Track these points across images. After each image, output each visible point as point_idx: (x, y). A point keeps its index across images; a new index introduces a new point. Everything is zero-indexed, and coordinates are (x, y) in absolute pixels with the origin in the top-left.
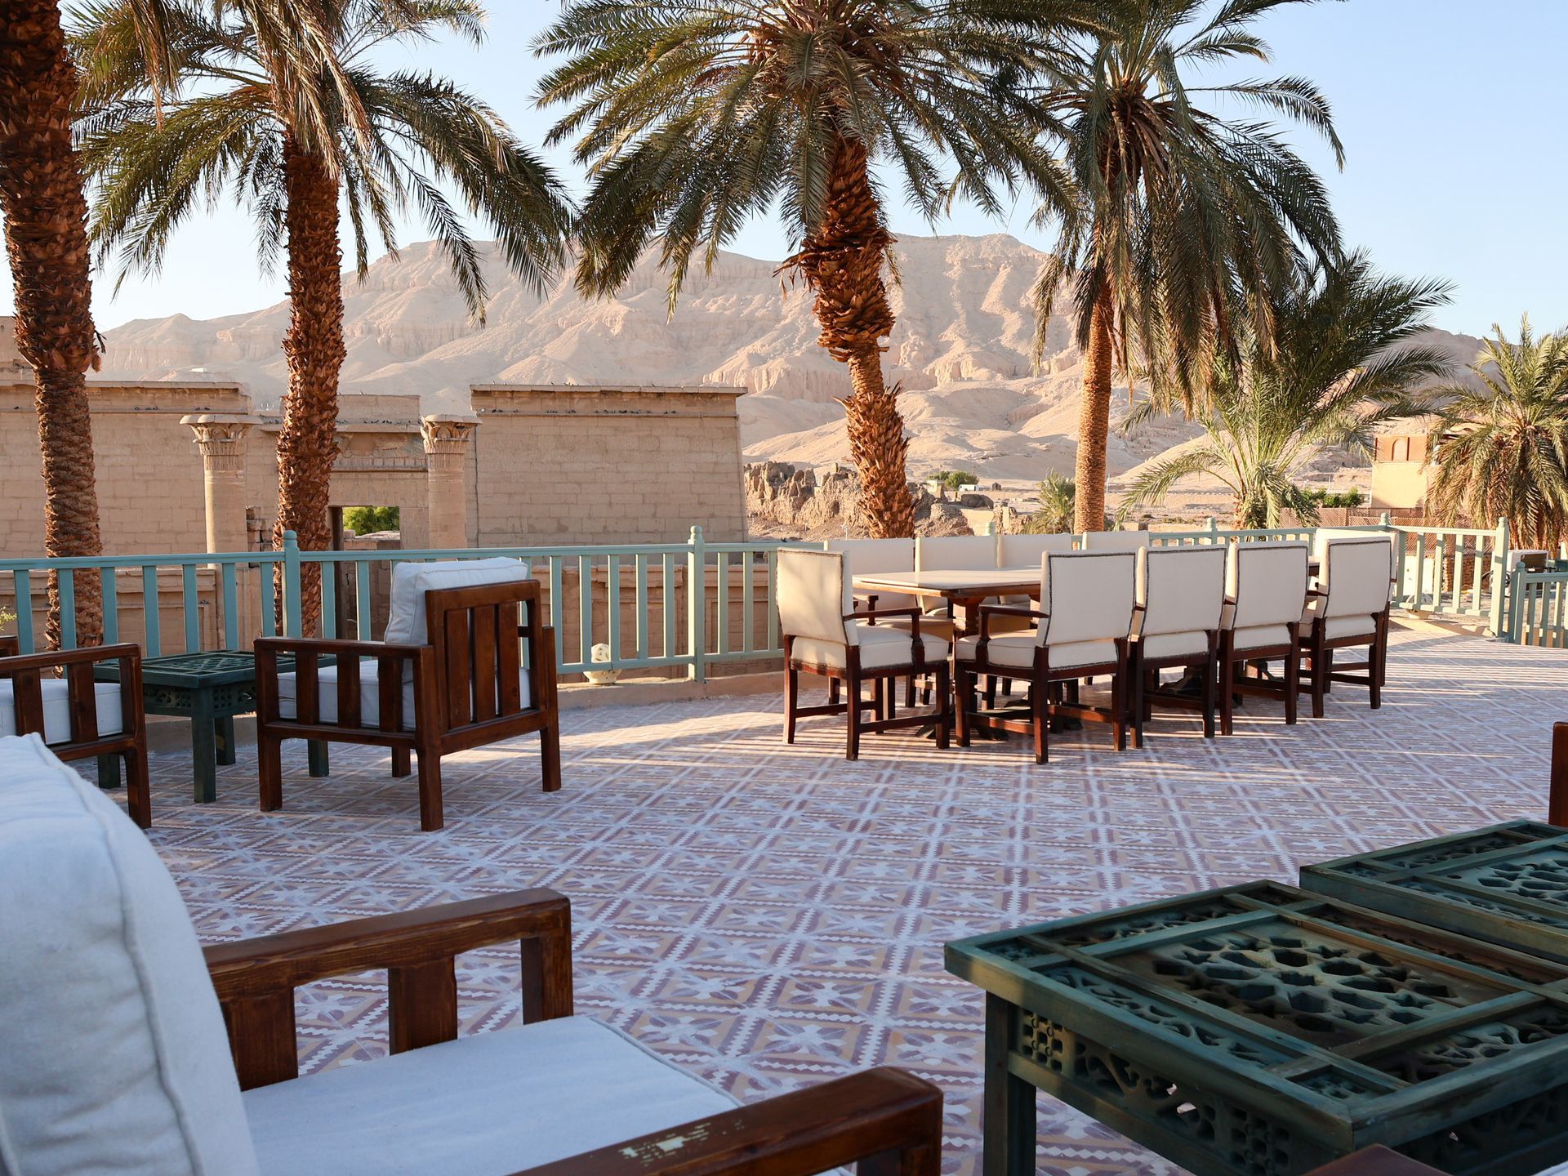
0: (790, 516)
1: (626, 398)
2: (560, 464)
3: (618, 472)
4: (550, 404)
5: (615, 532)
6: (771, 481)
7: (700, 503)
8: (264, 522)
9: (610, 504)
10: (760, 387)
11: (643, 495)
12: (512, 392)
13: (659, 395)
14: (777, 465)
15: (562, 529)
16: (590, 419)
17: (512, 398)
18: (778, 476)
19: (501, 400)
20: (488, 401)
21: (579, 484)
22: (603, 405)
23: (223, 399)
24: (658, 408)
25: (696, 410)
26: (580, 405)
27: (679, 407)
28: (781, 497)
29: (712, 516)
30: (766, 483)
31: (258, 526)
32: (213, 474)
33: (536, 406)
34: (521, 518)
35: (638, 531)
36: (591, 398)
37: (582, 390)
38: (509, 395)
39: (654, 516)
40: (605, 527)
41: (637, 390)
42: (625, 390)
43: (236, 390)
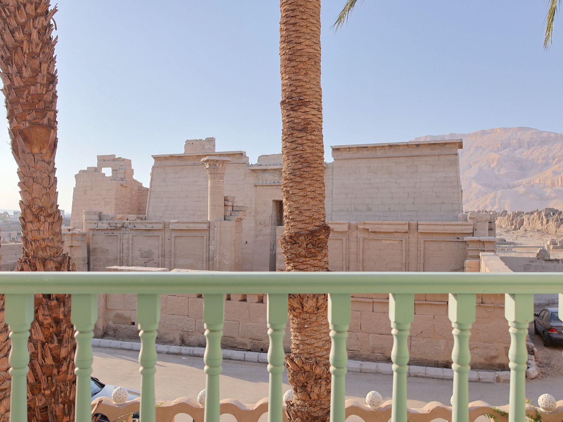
0: (554, 230)
1: (401, 148)
2: (369, 179)
3: (396, 183)
4: (366, 153)
5: (394, 211)
6: (546, 216)
7: (437, 197)
8: (233, 203)
9: (392, 198)
10: (558, 184)
11: (408, 193)
12: (349, 148)
13: (418, 145)
14: (549, 209)
15: (369, 210)
16: (384, 159)
17: (349, 151)
18: (550, 214)
19: (344, 152)
20: (339, 153)
21: (378, 188)
22: (391, 153)
23: (238, 158)
24: (417, 152)
25: (436, 152)
26: (379, 153)
27: (426, 151)
28: (550, 223)
29: (443, 203)
30: (544, 217)
31: (230, 204)
32: (210, 181)
33: (359, 154)
34: (351, 204)
35: (405, 210)
36: (385, 149)
37: (379, 145)
38: (348, 150)
39: (413, 203)
40: (389, 209)
41: (405, 144)
42: (399, 144)
43: (242, 154)
